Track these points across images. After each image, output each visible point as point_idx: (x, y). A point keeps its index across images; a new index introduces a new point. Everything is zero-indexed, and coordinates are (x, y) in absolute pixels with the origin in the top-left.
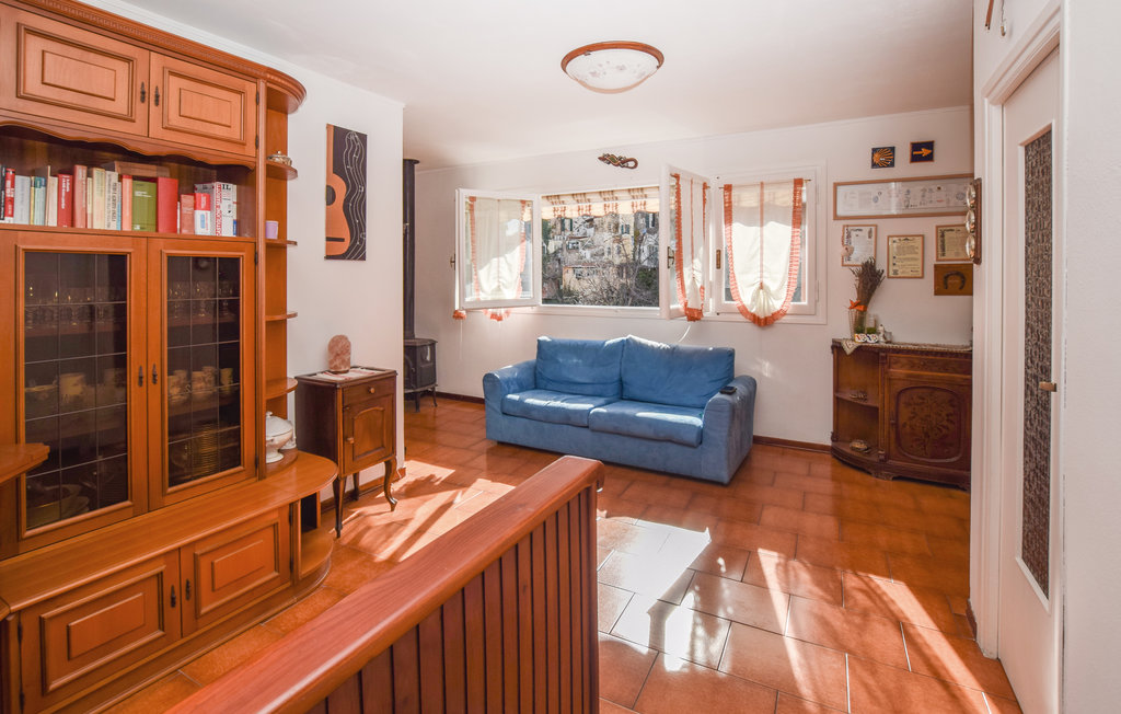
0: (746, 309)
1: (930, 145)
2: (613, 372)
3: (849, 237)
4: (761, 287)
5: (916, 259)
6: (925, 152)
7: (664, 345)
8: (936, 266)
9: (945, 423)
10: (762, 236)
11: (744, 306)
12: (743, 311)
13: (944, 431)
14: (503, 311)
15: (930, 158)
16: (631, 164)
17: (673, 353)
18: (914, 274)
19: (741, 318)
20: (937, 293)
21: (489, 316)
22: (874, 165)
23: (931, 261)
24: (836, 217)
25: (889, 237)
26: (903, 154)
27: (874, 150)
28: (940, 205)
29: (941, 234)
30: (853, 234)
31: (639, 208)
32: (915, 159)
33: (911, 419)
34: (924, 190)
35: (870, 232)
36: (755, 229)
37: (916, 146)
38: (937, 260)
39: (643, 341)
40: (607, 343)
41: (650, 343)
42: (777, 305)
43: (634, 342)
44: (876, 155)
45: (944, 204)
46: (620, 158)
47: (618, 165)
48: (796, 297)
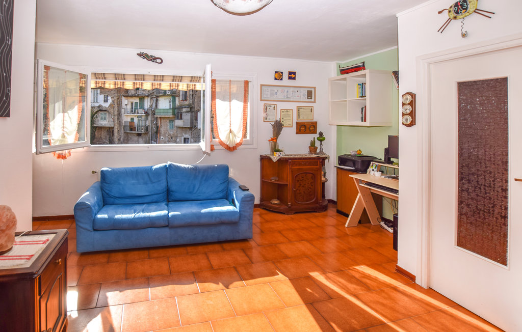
0: (223, 142)
1: (294, 73)
2: (162, 186)
3: (266, 109)
4: (231, 131)
5: (290, 120)
6: (293, 76)
7: (190, 166)
8: (297, 123)
9: (310, 186)
10: (230, 106)
11: (221, 141)
12: (222, 143)
13: (310, 190)
14: (67, 152)
15: (294, 78)
16: (159, 61)
17: (195, 169)
18: (290, 126)
19: (221, 147)
20: (297, 133)
21: (56, 156)
22: (276, 79)
23: (295, 121)
24: (261, 100)
25: (281, 110)
26: (285, 76)
27: (276, 72)
28: (298, 98)
29: (299, 109)
30: (268, 108)
31: (156, 87)
32: (290, 78)
33: (299, 187)
34: (293, 91)
35: (274, 107)
36: (227, 103)
37: (290, 73)
38: (297, 120)
39: (179, 165)
40: (154, 168)
41: (183, 165)
42: (238, 140)
43: (174, 165)
44: (276, 74)
45: (299, 98)
46: (152, 56)
47: (151, 60)
48: (245, 136)
